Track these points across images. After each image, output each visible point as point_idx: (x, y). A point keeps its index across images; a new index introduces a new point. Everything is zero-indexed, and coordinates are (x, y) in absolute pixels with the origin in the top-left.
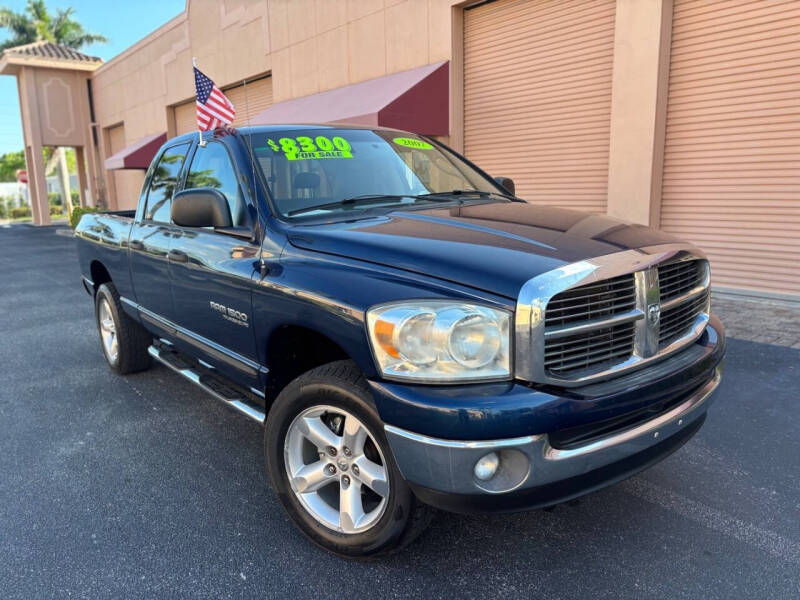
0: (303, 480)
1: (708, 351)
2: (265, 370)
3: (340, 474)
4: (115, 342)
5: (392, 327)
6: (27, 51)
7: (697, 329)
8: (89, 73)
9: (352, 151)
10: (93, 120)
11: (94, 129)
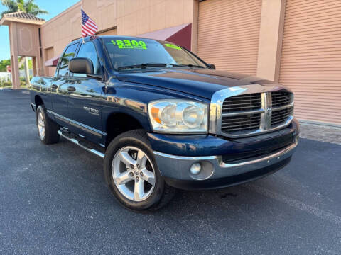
0: (119, 179)
1: (292, 130)
2: (105, 134)
3: (135, 176)
4: (44, 130)
5: (158, 109)
6: (14, 15)
7: (288, 122)
8: (40, 25)
9: (147, 47)
10: (40, 45)
11: (41, 50)
